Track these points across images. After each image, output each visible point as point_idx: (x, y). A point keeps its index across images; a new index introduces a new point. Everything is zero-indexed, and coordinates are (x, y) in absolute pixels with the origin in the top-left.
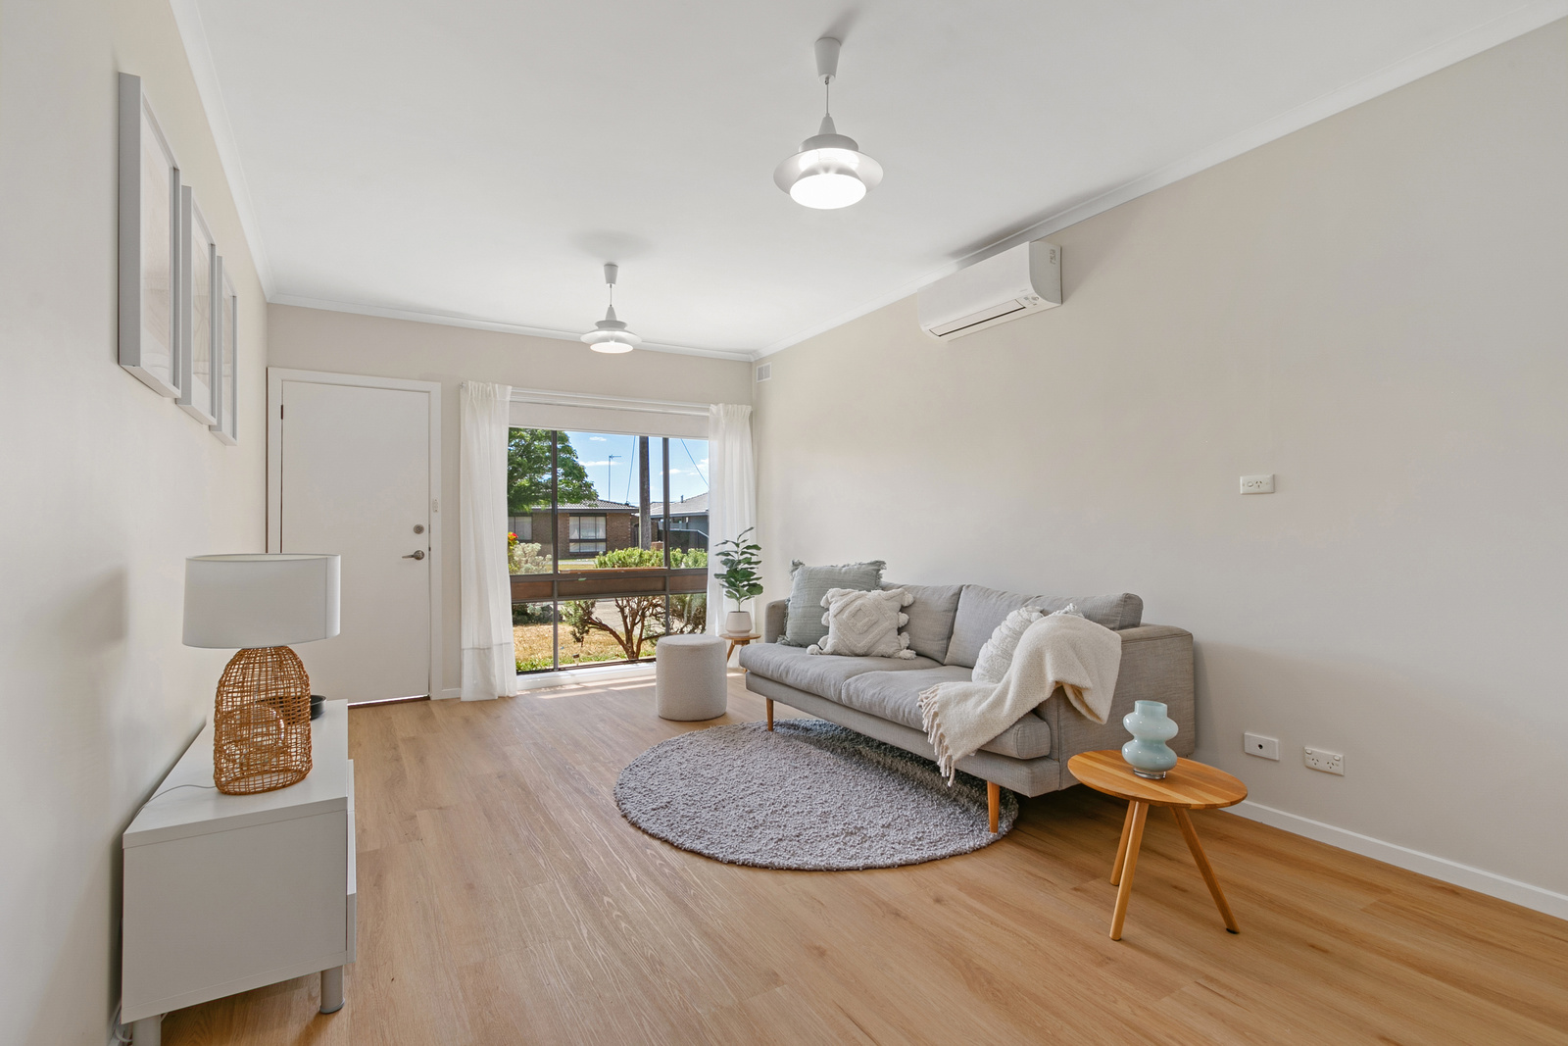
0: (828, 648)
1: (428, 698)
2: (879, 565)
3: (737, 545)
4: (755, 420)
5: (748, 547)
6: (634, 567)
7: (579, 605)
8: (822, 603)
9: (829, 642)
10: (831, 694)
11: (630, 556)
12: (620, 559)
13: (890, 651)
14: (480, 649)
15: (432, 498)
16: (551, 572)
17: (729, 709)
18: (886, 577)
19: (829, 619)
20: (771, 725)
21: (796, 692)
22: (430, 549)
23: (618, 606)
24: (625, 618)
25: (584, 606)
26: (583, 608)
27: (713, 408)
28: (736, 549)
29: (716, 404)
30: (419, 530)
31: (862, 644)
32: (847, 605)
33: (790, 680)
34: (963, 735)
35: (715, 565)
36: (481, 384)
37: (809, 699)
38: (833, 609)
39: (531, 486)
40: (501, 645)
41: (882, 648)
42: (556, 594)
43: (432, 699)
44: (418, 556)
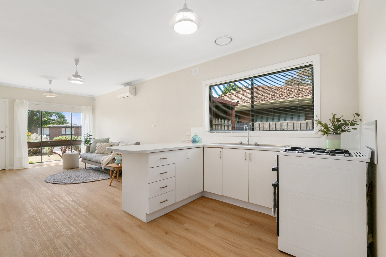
0: (96, 153)
1: (5, 169)
2: (109, 138)
3: (87, 135)
4: (93, 110)
5: (90, 136)
6: (63, 140)
7: (49, 148)
8: (96, 145)
9: (96, 152)
10: (92, 160)
11: (63, 138)
12: (60, 138)
13: (107, 153)
14: (19, 158)
15: (6, 125)
16: (40, 141)
17: (79, 166)
18: (110, 140)
19: (97, 148)
20: (86, 168)
21: (88, 161)
22: (5, 136)
23: (60, 149)
24: (62, 151)
25: (51, 149)
26: (50, 149)
27: (83, 107)
28: (87, 136)
29: (83, 106)
30: (2, 132)
31: (102, 152)
32: (100, 145)
33: (87, 159)
34: (105, 163)
35: (83, 139)
36: (20, 100)
37: (90, 162)
38: (98, 146)
39: (47, 120)
40: (25, 157)
41: (105, 152)
42: (41, 146)
43: (6, 169)
44: (2, 138)
